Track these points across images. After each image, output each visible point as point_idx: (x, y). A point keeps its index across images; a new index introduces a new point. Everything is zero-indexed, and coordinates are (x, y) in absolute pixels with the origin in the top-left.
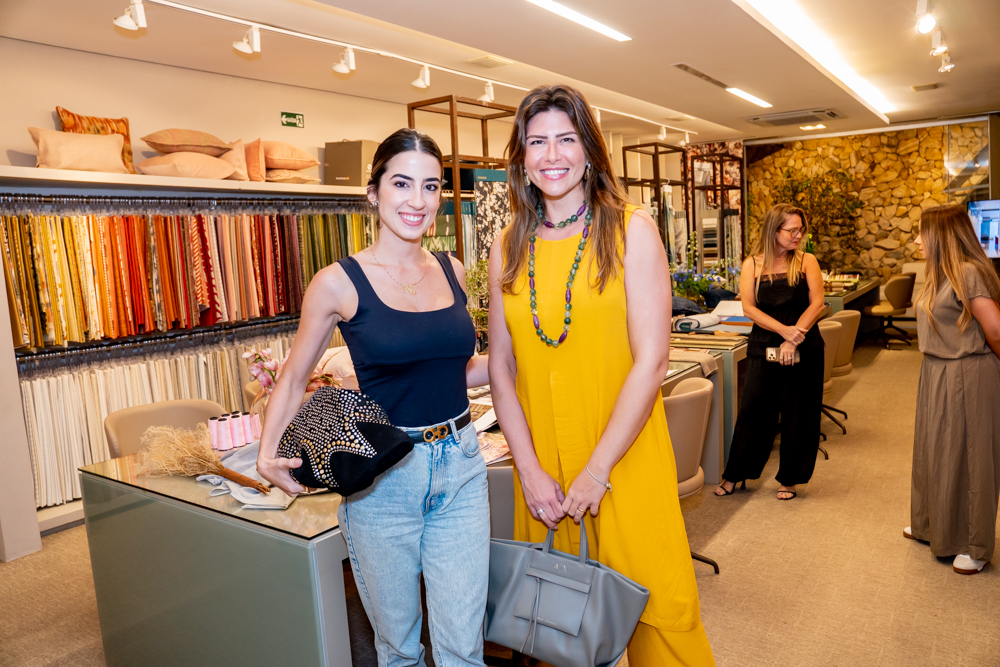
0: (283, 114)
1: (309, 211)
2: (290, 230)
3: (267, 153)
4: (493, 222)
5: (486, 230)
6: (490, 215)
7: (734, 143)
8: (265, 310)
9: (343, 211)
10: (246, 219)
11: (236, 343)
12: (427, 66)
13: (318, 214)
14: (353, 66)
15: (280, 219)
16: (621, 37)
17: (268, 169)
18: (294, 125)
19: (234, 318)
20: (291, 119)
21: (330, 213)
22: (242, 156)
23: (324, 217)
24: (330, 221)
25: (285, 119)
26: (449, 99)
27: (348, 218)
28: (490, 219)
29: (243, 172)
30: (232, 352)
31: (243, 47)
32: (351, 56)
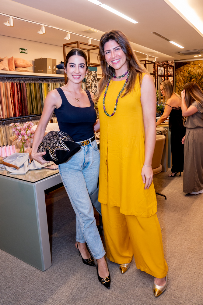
0: (20, 49)
1: (29, 82)
2: (23, 88)
3: (15, 61)
4: (92, 85)
5: (89, 87)
6: (91, 82)
7: (171, 61)
8: (15, 115)
9: (41, 82)
10: (9, 84)
11: (6, 126)
12: (69, 32)
13: (32, 82)
14: (44, 32)
15: (20, 84)
16: (135, 22)
17: (16, 67)
18: (24, 53)
19: (5, 117)
20: (23, 51)
21: (36, 82)
22: (7, 62)
23: (35, 83)
24: (37, 85)
25: (21, 51)
26: (77, 42)
27: (43, 84)
28: (90, 83)
29: (7, 68)
30: (4, 128)
31: (7, 24)
32: (44, 28)
